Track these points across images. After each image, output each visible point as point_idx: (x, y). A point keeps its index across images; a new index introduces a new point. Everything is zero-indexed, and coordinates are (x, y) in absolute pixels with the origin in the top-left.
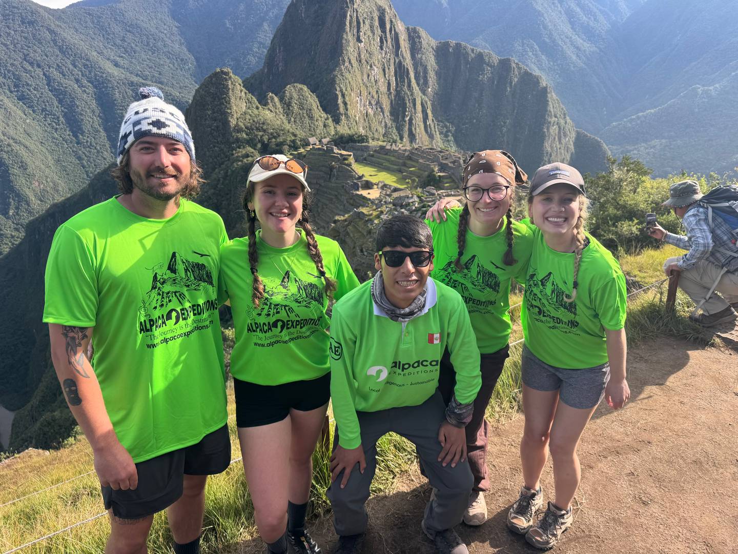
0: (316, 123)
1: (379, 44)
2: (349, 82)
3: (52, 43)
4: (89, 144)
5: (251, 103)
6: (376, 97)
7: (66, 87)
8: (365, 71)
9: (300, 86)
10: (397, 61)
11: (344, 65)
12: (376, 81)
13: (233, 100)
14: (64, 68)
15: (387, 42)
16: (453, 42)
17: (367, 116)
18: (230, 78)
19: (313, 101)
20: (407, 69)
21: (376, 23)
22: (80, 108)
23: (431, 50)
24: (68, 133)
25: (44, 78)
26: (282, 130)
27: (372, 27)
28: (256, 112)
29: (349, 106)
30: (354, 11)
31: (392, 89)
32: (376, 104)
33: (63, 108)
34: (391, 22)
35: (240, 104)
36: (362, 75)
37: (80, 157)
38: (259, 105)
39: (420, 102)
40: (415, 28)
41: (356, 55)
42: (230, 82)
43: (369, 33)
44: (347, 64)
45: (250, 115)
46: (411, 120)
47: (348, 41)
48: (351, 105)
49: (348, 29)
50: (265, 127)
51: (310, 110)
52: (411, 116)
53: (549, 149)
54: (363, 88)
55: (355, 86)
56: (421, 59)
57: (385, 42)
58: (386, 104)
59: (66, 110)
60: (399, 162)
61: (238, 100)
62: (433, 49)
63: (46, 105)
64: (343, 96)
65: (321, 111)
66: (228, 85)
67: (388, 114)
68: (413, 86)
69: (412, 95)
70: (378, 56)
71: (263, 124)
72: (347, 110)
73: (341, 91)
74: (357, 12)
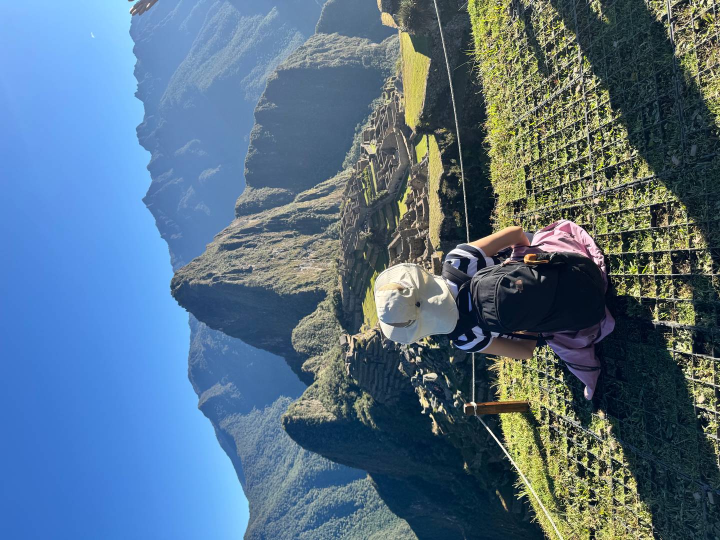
0: (326, 320)
1: (252, 248)
2: (288, 280)
3: (278, 521)
4: (363, 497)
5: (312, 394)
6: (299, 250)
7: (314, 513)
8: (276, 262)
9: (293, 337)
10: (265, 229)
11: (272, 286)
12: (285, 250)
13: (310, 415)
14: (297, 514)
15: (249, 241)
16: (246, 171)
17: (317, 258)
18: (290, 417)
19: (305, 324)
20: (272, 218)
21: (234, 252)
22: (331, 502)
23: (254, 191)
24: (354, 515)
25: (307, 531)
26: (336, 367)
27: (237, 257)
28: (320, 389)
29: (309, 281)
30: (225, 277)
31: (291, 233)
32: (306, 249)
33: (333, 517)
34: (232, 237)
35: (314, 406)
36: (279, 265)
37: (375, 506)
38: (314, 384)
39: (301, 203)
40: (236, 209)
41: (262, 272)
42: (294, 417)
43: (243, 259)
44: (271, 282)
45: (324, 396)
46: (318, 212)
47: (251, 282)
48: (308, 278)
49: (240, 282)
50: (334, 385)
51: (315, 327)
52: (314, 212)
53: (337, 60)
54: (292, 264)
55: (290, 273)
56: (263, 201)
57: (250, 243)
58: (304, 239)
59: (334, 515)
61: (310, 409)
62: (253, 190)
63: (331, 533)
64: (300, 286)
65: (315, 313)
66: (297, 420)
67: (314, 236)
68: (287, 211)
69: (295, 213)
70: (262, 250)
71: (330, 385)
72: (312, 282)
73: (296, 288)
74: (225, 273)
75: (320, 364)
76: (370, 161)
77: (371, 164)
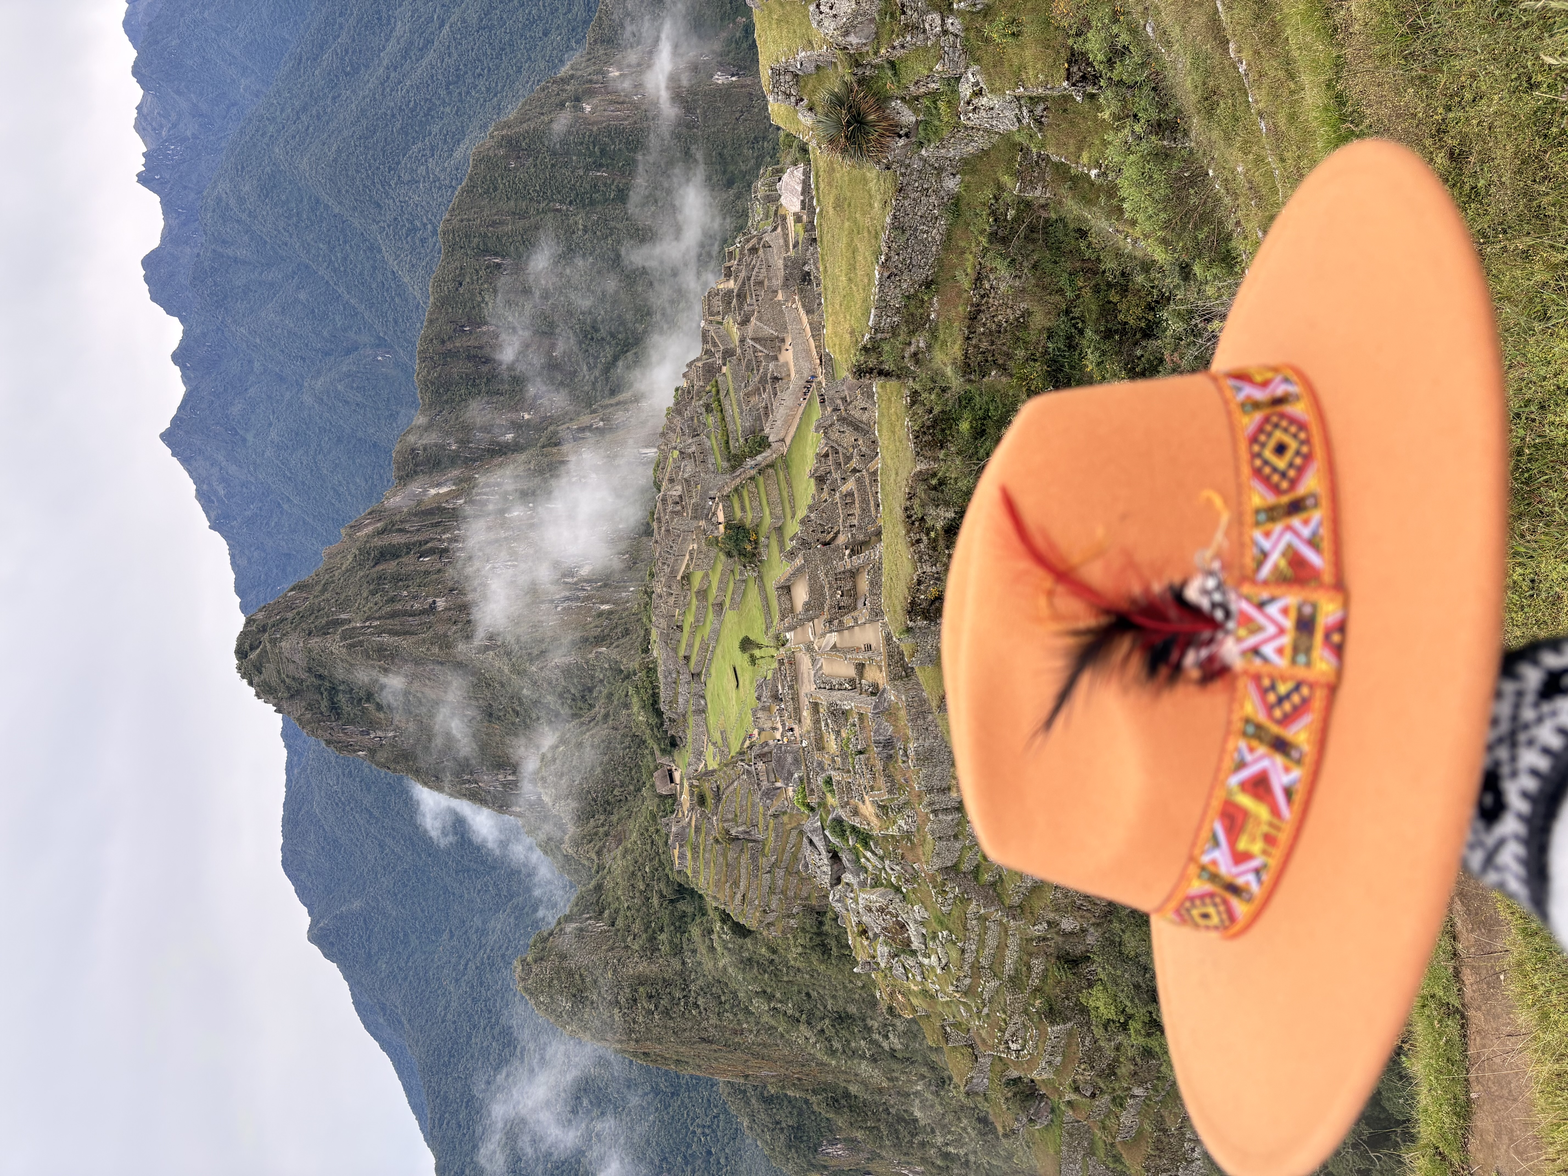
0: (621, 732)
5: (587, 907)
15: (429, 540)
16: (419, 369)
19: (571, 740)
21: (392, 567)
27: (399, 579)
29: (579, 635)
30: (369, 627)
34: (384, 531)
35: (594, 936)
38: (593, 883)
40: (397, 462)
41: (463, 616)
43: (413, 586)
45: (616, 910)
47: (435, 640)
56: (461, 443)
57: (430, 544)
60: (698, 608)
62: (437, 415)
68: (521, 468)
70: (461, 563)
71: (633, 886)
74: (370, 618)
75: (607, 834)
76: (725, 364)
77: (724, 369)
